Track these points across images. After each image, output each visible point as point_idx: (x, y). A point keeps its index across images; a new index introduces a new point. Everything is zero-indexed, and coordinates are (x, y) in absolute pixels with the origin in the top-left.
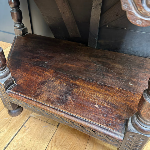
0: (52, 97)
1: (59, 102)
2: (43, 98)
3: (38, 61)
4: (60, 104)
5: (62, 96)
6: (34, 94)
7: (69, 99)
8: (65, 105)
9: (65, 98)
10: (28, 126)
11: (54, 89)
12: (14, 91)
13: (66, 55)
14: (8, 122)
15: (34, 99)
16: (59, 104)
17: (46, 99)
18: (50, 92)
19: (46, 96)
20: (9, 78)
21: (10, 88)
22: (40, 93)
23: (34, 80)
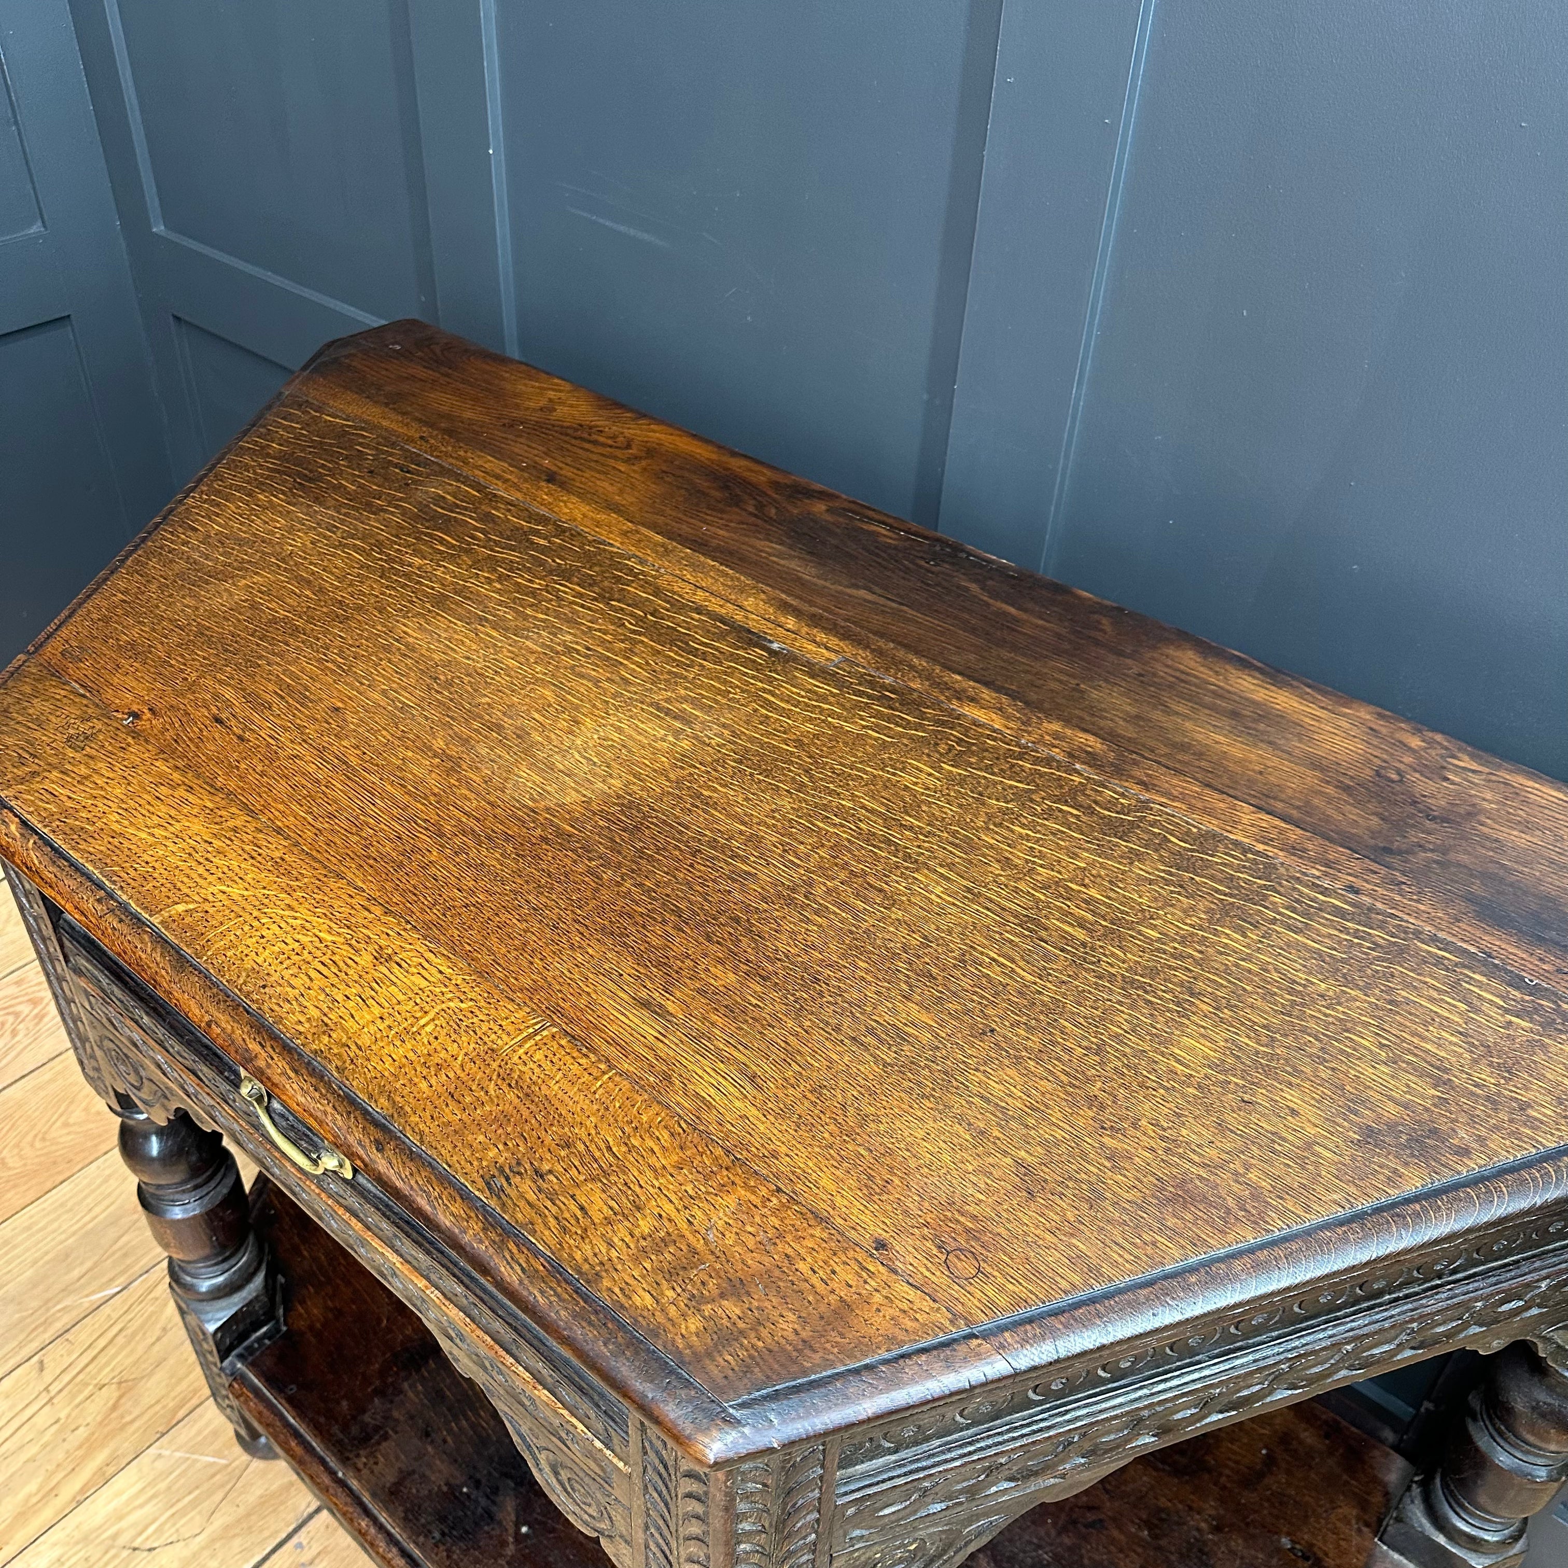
0: (423, 1476)
1: (442, 1519)
2: (376, 1469)
4: (443, 1534)
5: (477, 1484)
6: (345, 1429)
7: (499, 1516)
8: (465, 1552)
9: (483, 1502)
10: (315, 1549)
11: (456, 1418)
12: (261, 1375)
14: (222, 1486)
15: (332, 1462)
16: (437, 1535)
17: (390, 1478)
18: (427, 1435)
19: (397, 1458)
20: (251, 1302)
21: (247, 1349)
22: (377, 1429)
23: (379, 1321)
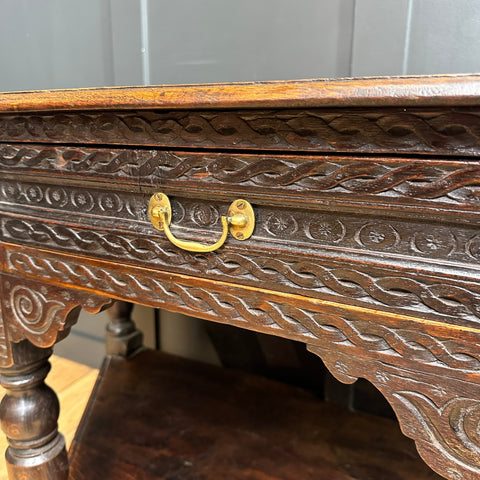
3: (163, 458)
13: (255, 436)
